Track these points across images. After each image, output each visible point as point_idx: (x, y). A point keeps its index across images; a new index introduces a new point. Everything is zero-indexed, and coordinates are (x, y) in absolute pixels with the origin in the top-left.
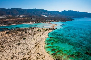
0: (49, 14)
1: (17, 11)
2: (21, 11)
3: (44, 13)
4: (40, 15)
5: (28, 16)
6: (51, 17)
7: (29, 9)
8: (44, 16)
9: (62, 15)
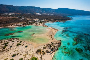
0: (43, 12)
1: (7, 8)
2: (11, 8)
3: (38, 10)
4: (33, 13)
5: (19, 14)
6: (45, 15)
7: (22, 7)
8: (37, 14)
9: (57, 13)
